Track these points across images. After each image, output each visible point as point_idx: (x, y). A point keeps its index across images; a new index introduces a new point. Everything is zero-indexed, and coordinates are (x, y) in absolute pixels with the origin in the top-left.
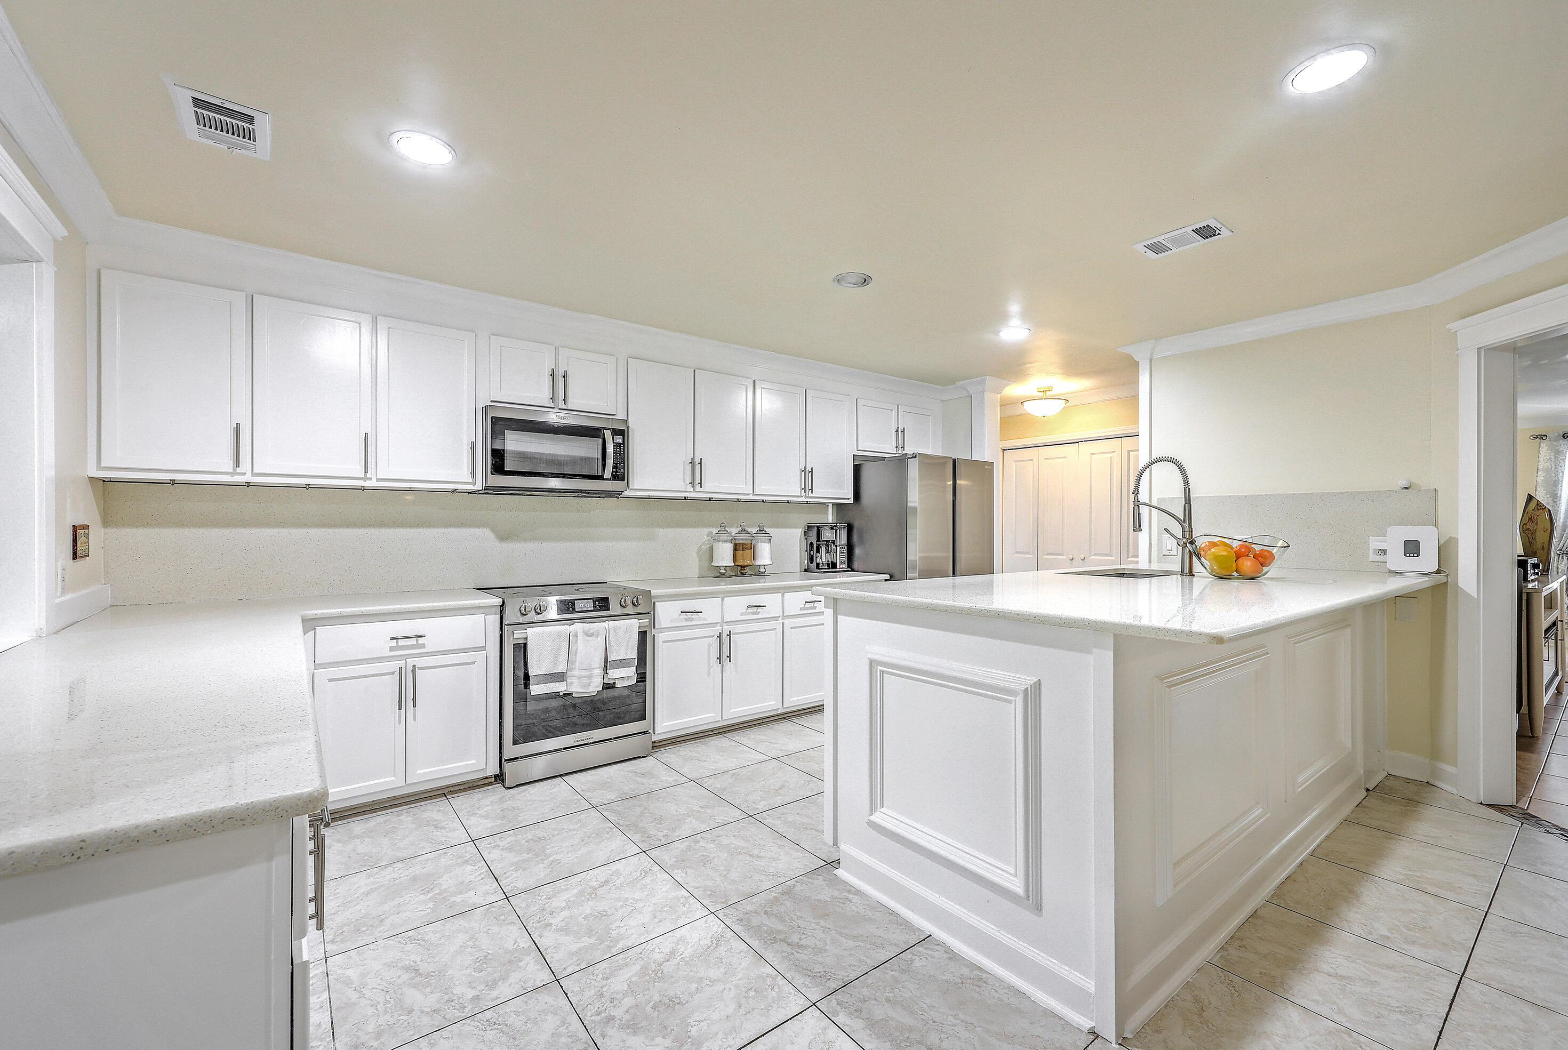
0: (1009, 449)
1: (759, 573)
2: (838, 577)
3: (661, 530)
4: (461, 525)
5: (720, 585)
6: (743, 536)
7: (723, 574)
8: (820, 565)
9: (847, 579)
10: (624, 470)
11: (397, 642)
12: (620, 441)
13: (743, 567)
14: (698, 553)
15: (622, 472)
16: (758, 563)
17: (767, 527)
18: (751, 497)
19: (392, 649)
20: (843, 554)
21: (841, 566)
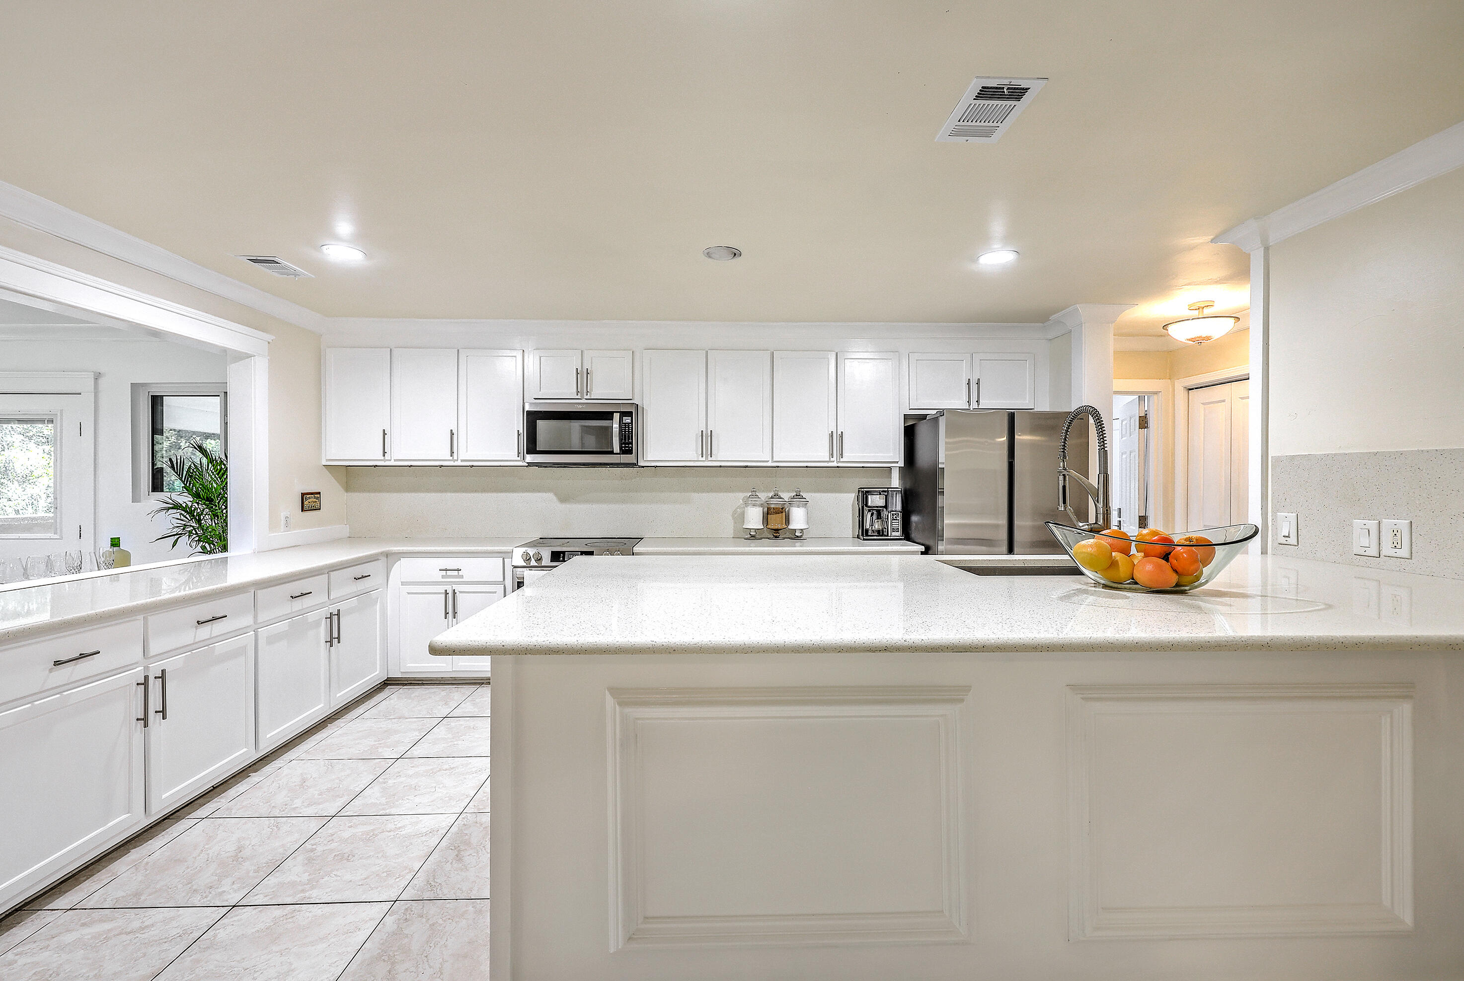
0: (1196, 388)
1: (796, 537)
2: (890, 545)
3: (696, 494)
4: (534, 491)
5: (751, 547)
6: (774, 501)
7: (753, 536)
8: (870, 531)
9: (901, 547)
10: (632, 446)
11: (446, 572)
12: (629, 421)
13: (777, 530)
14: (733, 516)
15: (630, 447)
16: (791, 527)
17: (803, 492)
18: (769, 464)
19: (443, 577)
20: (896, 521)
21: (894, 534)
